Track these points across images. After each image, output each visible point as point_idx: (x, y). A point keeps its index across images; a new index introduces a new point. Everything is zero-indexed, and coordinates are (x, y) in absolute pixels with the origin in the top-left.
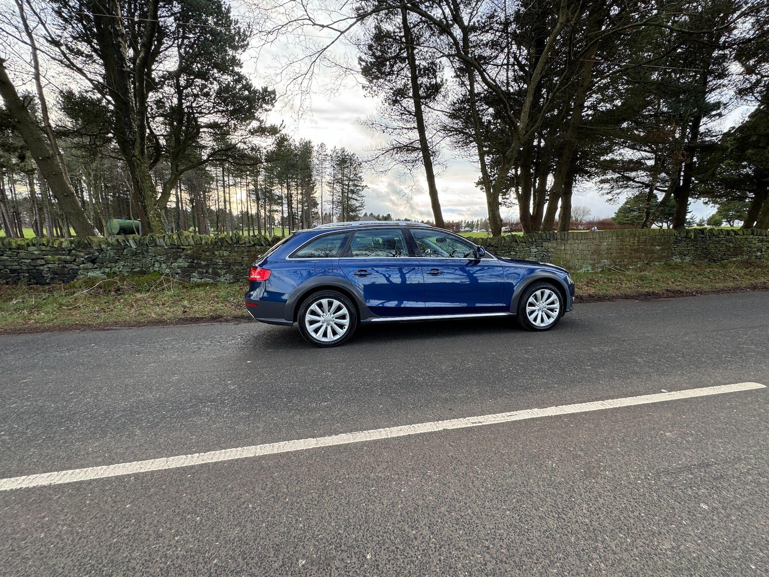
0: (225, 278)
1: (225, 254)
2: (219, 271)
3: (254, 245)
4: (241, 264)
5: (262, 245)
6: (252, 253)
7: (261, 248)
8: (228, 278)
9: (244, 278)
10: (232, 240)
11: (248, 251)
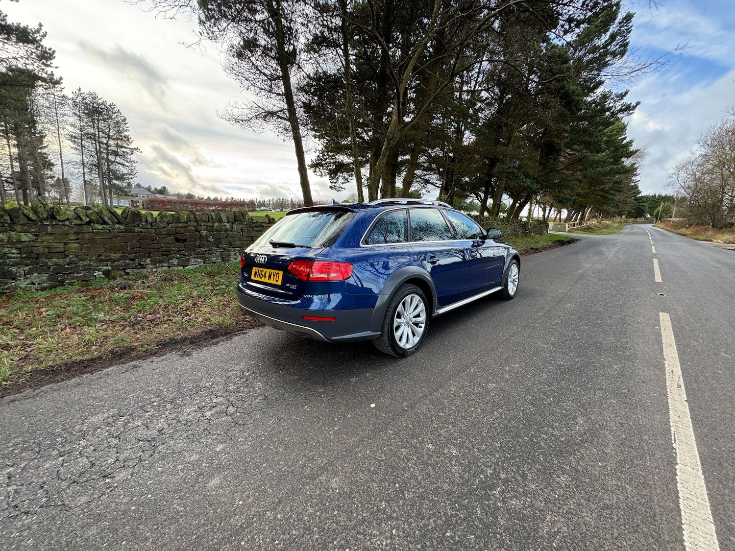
0: (28, 281)
1: (24, 237)
2: (14, 269)
3: (89, 223)
4: (63, 254)
5: (105, 223)
6: (87, 236)
7: (104, 229)
8: (37, 281)
9: (73, 278)
10: (36, 212)
11: (77, 233)
